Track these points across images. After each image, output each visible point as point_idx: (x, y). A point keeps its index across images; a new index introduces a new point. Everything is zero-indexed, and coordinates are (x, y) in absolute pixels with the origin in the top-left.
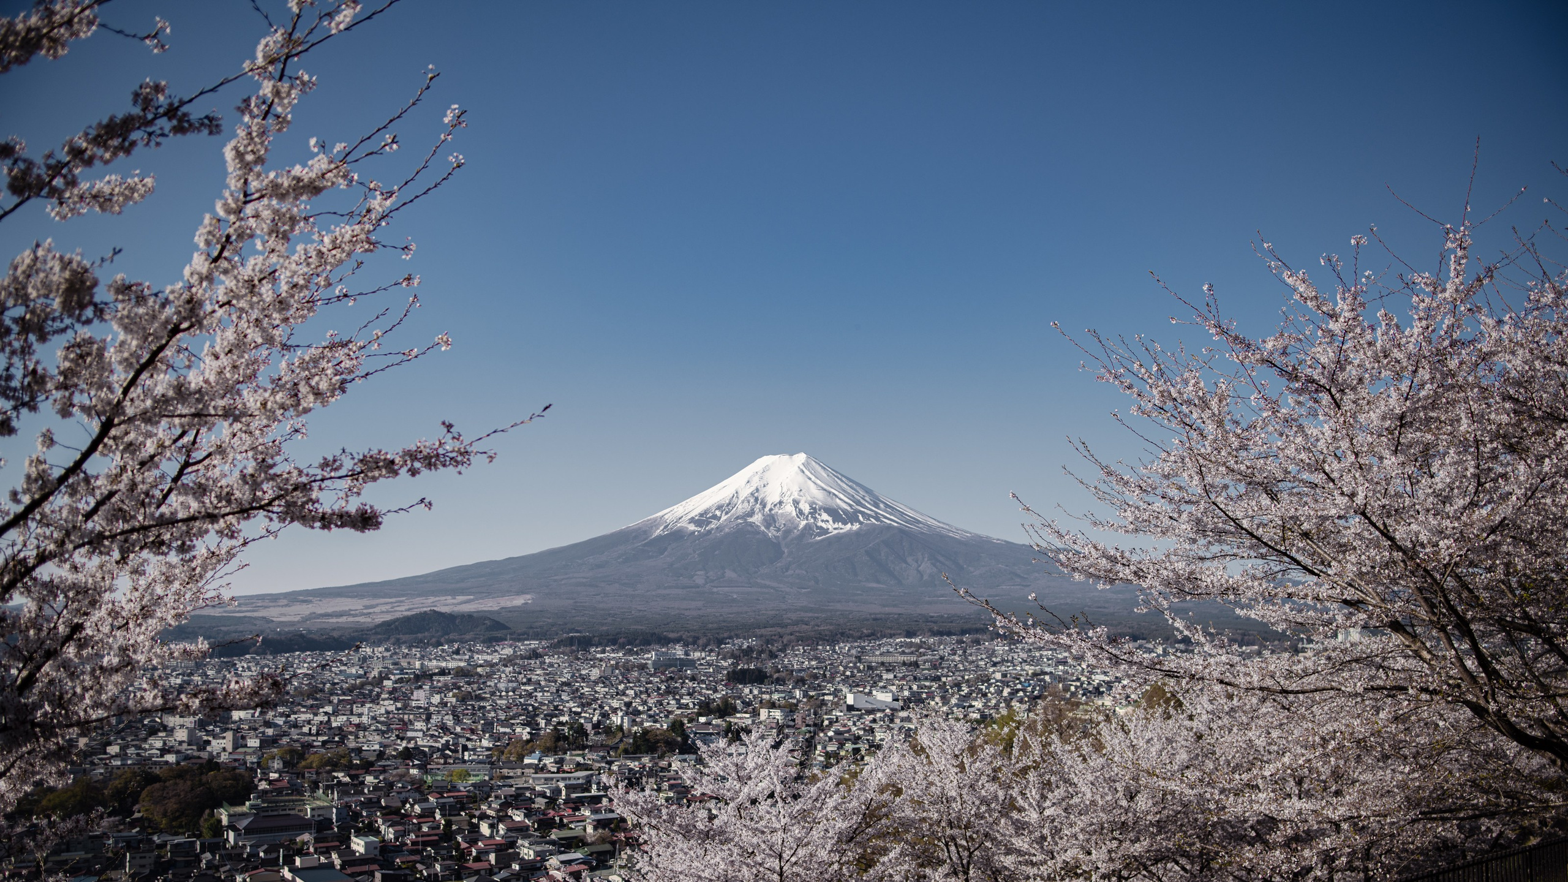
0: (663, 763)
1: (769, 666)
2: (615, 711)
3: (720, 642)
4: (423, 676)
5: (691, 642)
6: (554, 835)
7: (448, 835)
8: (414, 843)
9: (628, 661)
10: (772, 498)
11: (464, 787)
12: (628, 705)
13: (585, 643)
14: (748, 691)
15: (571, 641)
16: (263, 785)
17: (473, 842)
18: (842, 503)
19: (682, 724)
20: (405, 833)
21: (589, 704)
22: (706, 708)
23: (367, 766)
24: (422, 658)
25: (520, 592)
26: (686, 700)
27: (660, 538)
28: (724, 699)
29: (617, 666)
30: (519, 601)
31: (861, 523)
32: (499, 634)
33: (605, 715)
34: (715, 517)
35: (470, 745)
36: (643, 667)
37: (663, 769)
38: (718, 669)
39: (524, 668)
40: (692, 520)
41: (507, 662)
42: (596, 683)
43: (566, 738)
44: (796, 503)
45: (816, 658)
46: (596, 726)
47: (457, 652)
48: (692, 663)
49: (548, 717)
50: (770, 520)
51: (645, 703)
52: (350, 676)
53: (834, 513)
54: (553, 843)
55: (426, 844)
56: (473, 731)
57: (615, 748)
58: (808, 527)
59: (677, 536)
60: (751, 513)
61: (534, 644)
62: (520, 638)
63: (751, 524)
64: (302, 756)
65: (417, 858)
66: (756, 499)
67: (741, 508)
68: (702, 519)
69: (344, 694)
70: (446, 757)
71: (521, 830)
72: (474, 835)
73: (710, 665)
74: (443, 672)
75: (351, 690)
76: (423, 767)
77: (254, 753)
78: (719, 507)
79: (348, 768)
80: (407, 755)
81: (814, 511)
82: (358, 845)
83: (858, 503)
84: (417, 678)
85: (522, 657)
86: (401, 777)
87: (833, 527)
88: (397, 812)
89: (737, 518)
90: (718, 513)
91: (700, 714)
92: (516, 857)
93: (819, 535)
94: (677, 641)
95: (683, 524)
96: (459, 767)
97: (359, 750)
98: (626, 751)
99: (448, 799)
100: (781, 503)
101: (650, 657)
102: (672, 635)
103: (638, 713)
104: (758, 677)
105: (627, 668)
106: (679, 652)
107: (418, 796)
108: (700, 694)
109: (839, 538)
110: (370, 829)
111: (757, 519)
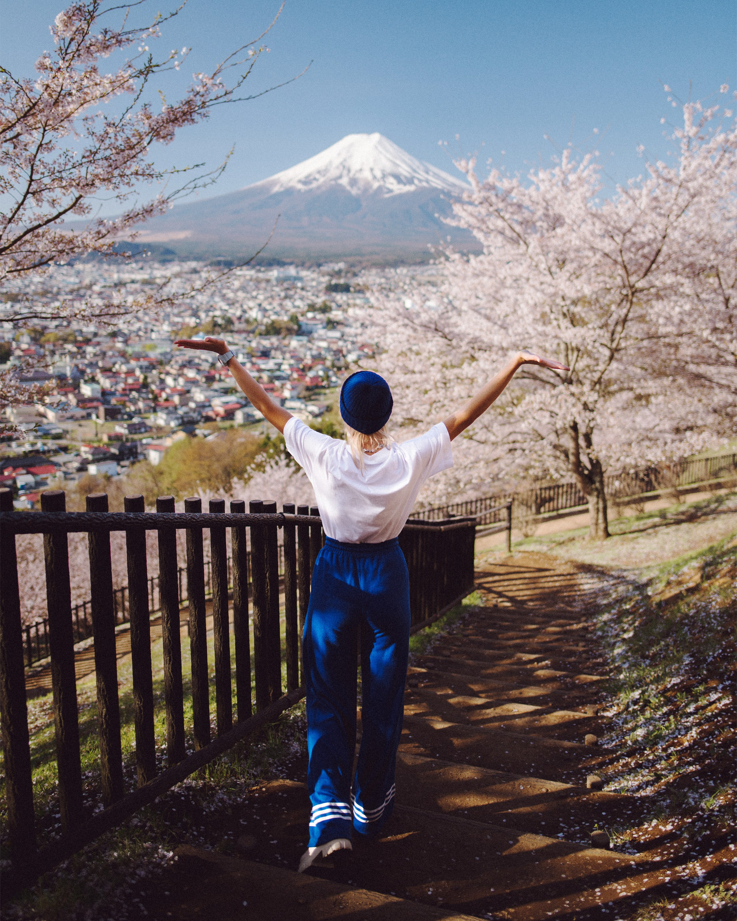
0: (286, 342)
1: (353, 281)
2: (251, 309)
3: (319, 265)
4: (119, 285)
5: (302, 265)
6: (216, 385)
7: (145, 385)
8: (124, 390)
9: (258, 277)
10: (355, 166)
11: (154, 355)
12: (260, 305)
13: (229, 265)
14: (340, 298)
15: (219, 263)
16: (18, 353)
17: (163, 389)
18: (404, 170)
19: (297, 318)
20: (117, 383)
21: (233, 304)
22: (312, 307)
23: (87, 342)
24: (118, 272)
25: (183, 229)
26: (298, 303)
27: (278, 194)
28: (324, 302)
29: (251, 280)
30: (181, 235)
31: (416, 185)
32: (169, 257)
33: (244, 312)
34: (315, 179)
35: (155, 329)
36: (268, 281)
37: (286, 346)
38: (319, 283)
39: (188, 280)
40: (300, 181)
41: (177, 275)
42: (237, 290)
43: (220, 326)
44: (372, 170)
45: (384, 277)
46: (240, 318)
47: (142, 268)
48: (300, 279)
49: (207, 311)
50: (353, 182)
51: (270, 304)
52: (70, 283)
53: (398, 178)
54: (216, 391)
55: (131, 390)
56: (157, 320)
57: (253, 332)
58: (380, 188)
59: (289, 192)
60: (340, 177)
61: (193, 264)
62: (184, 259)
63: (340, 185)
64: (42, 334)
65: (126, 398)
66: (344, 167)
67: (334, 173)
68: (306, 181)
69: (67, 294)
70: (139, 336)
71: (194, 382)
72: (163, 386)
73: (313, 280)
74: (133, 282)
75: (71, 292)
76: (126, 342)
77: (9, 332)
78: (319, 172)
79: (75, 342)
80: (114, 335)
81: (384, 176)
82: (86, 390)
83: (415, 171)
84: (116, 285)
85: (186, 273)
86: (111, 348)
87: (397, 188)
88: (110, 370)
89: (331, 180)
90: (317, 176)
91: (308, 311)
92: (191, 399)
93: (387, 193)
94: (291, 264)
95: (291, 184)
96: (148, 343)
97: (81, 331)
98: (260, 334)
99: (144, 363)
100: (361, 170)
101: (274, 273)
102: (288, 260)
103: (265, 310)
104: (346, 289)
105: (258, 281)
106: (292, 271)
107: (123, 360)
108: (308, 299)
109: (401, 196)
110: (93, 380)
111: (344, 181)
